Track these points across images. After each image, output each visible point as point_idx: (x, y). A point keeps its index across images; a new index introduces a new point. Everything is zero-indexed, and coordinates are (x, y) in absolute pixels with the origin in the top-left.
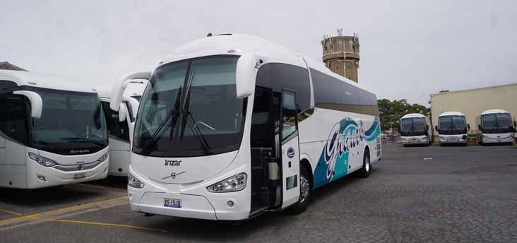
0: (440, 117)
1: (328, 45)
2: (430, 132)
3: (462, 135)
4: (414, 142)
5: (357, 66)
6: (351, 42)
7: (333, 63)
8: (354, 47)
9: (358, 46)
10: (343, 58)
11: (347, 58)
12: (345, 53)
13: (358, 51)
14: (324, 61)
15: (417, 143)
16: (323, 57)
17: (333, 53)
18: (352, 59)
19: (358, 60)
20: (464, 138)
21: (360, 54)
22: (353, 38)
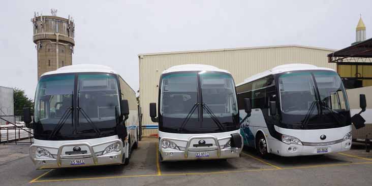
0: (164, 76)
1: (39, 23)
2: (131, 122)
3: (227, 135)
4: (76, 161)
5: (72, 51)
6: (65, 25)
7: (44, 45)
8: (68, 29)
9: (73, 31)
10: (55, 40)
11: (60, 41)
12: (58, 34)
13: (73, 35)
14: (35, 42)
15: (89, 162)
16: (34, 36)
17: (43, 33)
18: (67, 42)
19: (73, 45)
20: (234, 142)
21: (74, 39)
22: (67, 21)
